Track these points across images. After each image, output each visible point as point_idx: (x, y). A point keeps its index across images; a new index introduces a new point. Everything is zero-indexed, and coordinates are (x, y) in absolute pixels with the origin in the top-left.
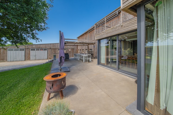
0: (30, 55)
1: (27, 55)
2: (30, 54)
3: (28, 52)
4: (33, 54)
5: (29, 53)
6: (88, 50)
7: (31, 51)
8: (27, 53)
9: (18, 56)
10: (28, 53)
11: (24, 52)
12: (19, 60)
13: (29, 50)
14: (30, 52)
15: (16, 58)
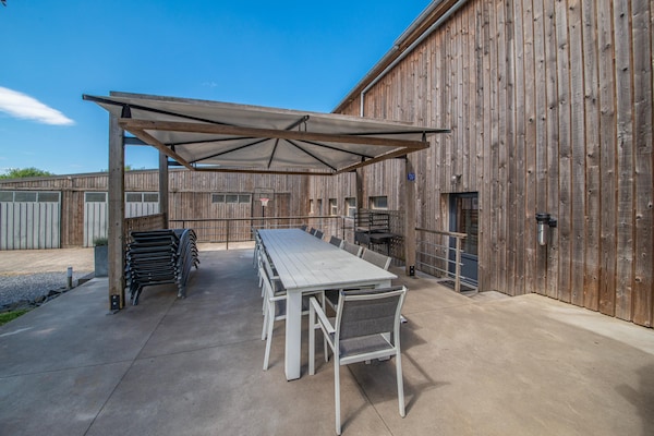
0: (82, 222)
1: (70, 223)
2: (82, 218)
3: (75, 206)
4: (97, 219)
5: (81, 214)
6: (360, 205)
7: (85, 205)
8: (71, 212)
9: (30, 224)
10: (75, 212)
11: (56, 205)
12: (36, 245)
13: (81, 197)
14: (82, 206)
15: (23, 234)
